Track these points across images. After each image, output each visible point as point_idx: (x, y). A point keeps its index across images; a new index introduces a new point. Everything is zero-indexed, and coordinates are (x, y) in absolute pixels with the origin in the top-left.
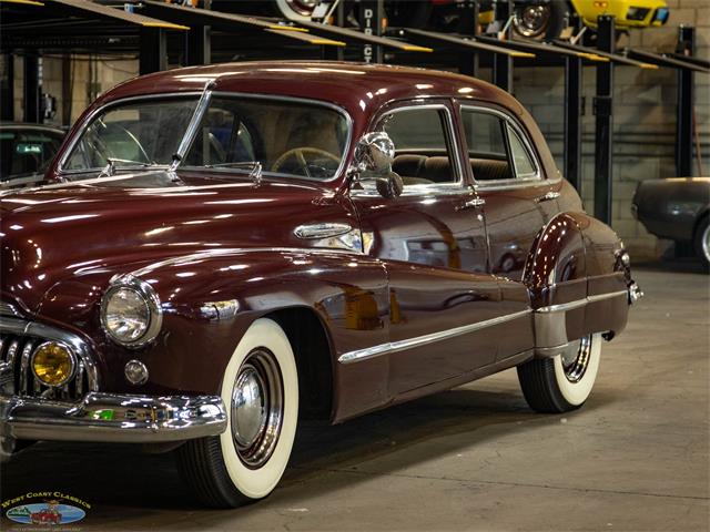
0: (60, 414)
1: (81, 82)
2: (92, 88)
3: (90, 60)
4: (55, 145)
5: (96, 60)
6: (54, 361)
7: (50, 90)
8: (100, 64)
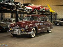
2: (25, 16)
6: (23, 30)
7: (23, 16)
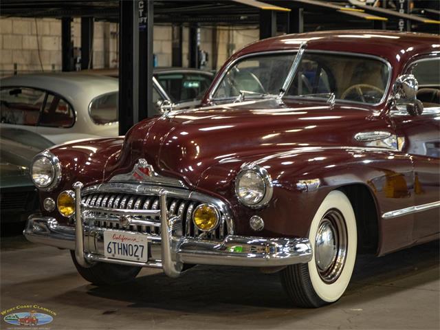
0: (210, 248)
1: (223, 43)
2: (230, 47)
3: (229, 30)
4: (207, 82)
5: (233, 30)
6: (207, 216)
7: (204, 47)
8: (235, 32)
